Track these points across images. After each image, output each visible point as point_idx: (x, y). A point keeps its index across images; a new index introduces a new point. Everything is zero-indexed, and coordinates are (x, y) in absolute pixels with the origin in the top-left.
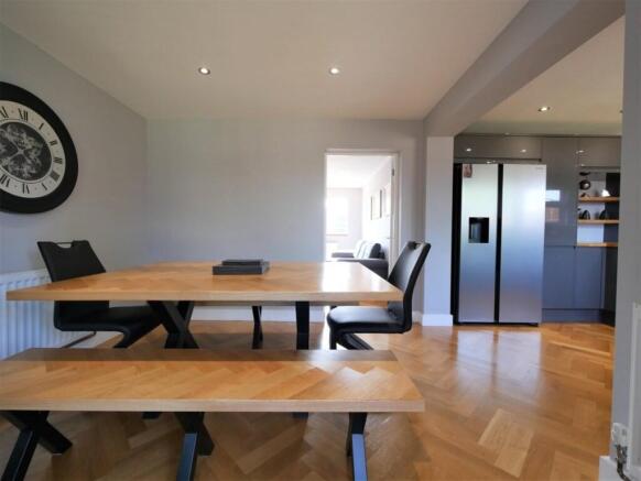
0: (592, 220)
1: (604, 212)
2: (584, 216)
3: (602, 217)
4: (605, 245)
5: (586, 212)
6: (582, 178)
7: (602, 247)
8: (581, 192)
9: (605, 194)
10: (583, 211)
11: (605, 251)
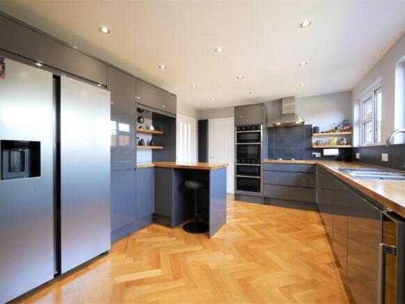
0: (146, 146)
1: (151, 141)
2: (141, 143)
3: (150, 144)
4: (153, 165)
5: (142, 140)
6: (140, 114)
7: (152, 167)
8: (139, 125)
9: (152, 128)
10: (140, 139)
11: (153, 169)
